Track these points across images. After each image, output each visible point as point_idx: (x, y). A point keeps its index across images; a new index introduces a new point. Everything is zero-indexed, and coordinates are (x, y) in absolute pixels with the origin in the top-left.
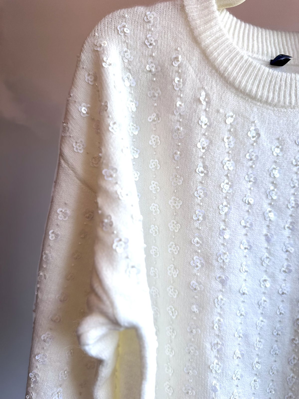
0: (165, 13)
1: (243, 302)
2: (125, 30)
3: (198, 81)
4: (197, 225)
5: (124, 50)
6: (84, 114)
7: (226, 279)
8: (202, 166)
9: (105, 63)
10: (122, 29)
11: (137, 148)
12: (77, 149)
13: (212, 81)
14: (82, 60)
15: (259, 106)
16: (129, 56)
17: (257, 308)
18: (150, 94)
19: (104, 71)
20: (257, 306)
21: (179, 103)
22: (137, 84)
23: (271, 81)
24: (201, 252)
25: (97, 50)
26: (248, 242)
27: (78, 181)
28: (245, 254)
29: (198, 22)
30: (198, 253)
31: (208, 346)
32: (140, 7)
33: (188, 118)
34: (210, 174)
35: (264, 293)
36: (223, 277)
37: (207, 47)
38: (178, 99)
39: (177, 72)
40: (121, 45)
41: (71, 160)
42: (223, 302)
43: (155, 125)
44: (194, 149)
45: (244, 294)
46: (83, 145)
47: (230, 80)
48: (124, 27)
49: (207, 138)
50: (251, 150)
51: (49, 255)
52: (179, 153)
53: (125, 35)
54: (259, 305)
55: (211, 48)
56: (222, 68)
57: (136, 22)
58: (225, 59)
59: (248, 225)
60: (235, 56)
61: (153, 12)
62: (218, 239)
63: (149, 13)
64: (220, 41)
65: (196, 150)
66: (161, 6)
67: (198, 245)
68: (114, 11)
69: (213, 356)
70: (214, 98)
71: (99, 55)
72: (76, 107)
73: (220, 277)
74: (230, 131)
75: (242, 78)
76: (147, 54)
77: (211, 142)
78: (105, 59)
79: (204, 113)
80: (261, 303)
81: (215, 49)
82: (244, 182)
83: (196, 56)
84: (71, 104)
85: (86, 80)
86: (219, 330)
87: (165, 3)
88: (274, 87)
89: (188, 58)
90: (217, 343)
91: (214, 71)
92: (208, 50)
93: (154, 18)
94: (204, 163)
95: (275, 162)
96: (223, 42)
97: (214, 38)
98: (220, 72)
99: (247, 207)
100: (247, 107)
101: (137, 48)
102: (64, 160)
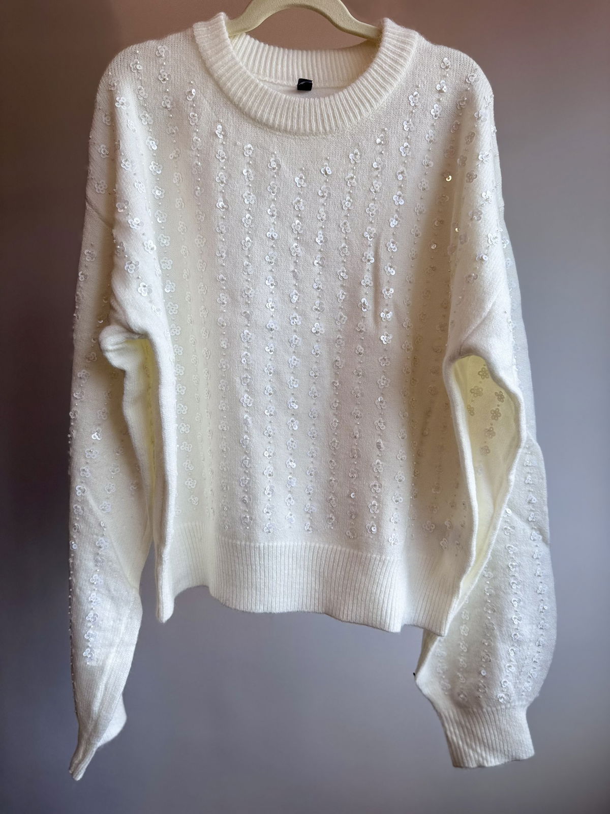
0: (176, 46)
1: (272, 338)
2: (138, 67)
3: (214, 114)
4: (220, 261)
5: (138, 88)
6: (103, 155)
7: (251, 313)
8: (223, 201)
9: (118, 103)
10: (135, 66)
11: (162, 188)
12: (99, 190)
13: (228, 113)
14: (98, 101)
15: (279, 135)
16: (144, 93)
17: (289, 346)
18: (168, 131)
19: (117, 111)
20: (288, 345)
21: (195, 138)
22: (154, 122)
23: (288, 108)
24: (227, 289)
25: (111, 90)
26: (274, 278)
27: (103, 223)
28: (271, 291)
29: (209, 52)
30: (223, 289)
31: (238, 380)
32: (151, 41)
33: (205, 152)
34: (230, 208)
35: (295, 331)
36: (248, 312)
37: (220, 78)
38: (195, 134)
39: (192, 106)
40: (134, 82)
41: (94, 202)
42: (249, 337)
43: (177, 162)
44: (213, 184)
45: (272, 330)
46: (105, 186)
47: (245, 111)
48: (136, 63)
49: (226, 172)
50: (272, 182)
51: (80, 295)
52: (199, 188)
53: (138, 73)
54: (290, 342)
55: (224, 78)
56: (236, 99)
57: (148, 58)
58: (238, 89)
59: (273, 260)
60: (249, 85)
61: (165, 46)
62: (242, 275)
63: (160, 46)
64: (232, 71)
65: (215, 184)
66: (172, 38)
67: (223, 282)
68: (126, 48)
69: (243, 390)
70: (231, 131)
71: (113, 95)
72: (95, 149)
73: (245, 312)
74: (249, 163)
75: (258, 107)
76: (161, 90)
77: (230, 176)
78: (117, 99)
79: (222, 147)
80: (292, 341)
81: (229, 80)
82: (267, 217)
83: (210, 87)
84: (91, 146)
85: (104, 121)
86: (248, 364)
87: (176, 35)
88: (292, 114)
89: (202, 91)
90: (247, 378)
91: (229, 103)
92: (221, 81)
93: (166, 51)
94: (224, 197)
95: (299, 194)
96: (236, 71)
97: (226, 67)
98: (235, 103)
99: (272, 243)
100: (266, 138)
101: (151, 85)
102: (87, 202)
